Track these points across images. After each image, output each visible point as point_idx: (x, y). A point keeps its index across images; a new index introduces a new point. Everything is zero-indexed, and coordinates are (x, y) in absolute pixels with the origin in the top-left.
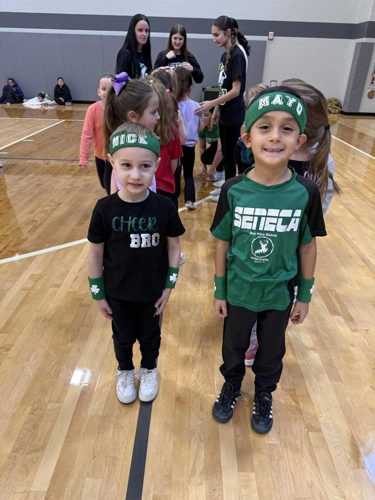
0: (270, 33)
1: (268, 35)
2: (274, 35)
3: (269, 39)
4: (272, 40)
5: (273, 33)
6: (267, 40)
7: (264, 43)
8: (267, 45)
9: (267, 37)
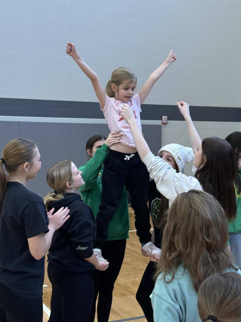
0: (164, 117)
1: (162, 119)
2: (168, 119)
3: (163, 123)
4: (166, 124)
5: (166, 117)
6: (161, 124)
7: (159, 128)
8: (162, 129)
9: (161, 121)
